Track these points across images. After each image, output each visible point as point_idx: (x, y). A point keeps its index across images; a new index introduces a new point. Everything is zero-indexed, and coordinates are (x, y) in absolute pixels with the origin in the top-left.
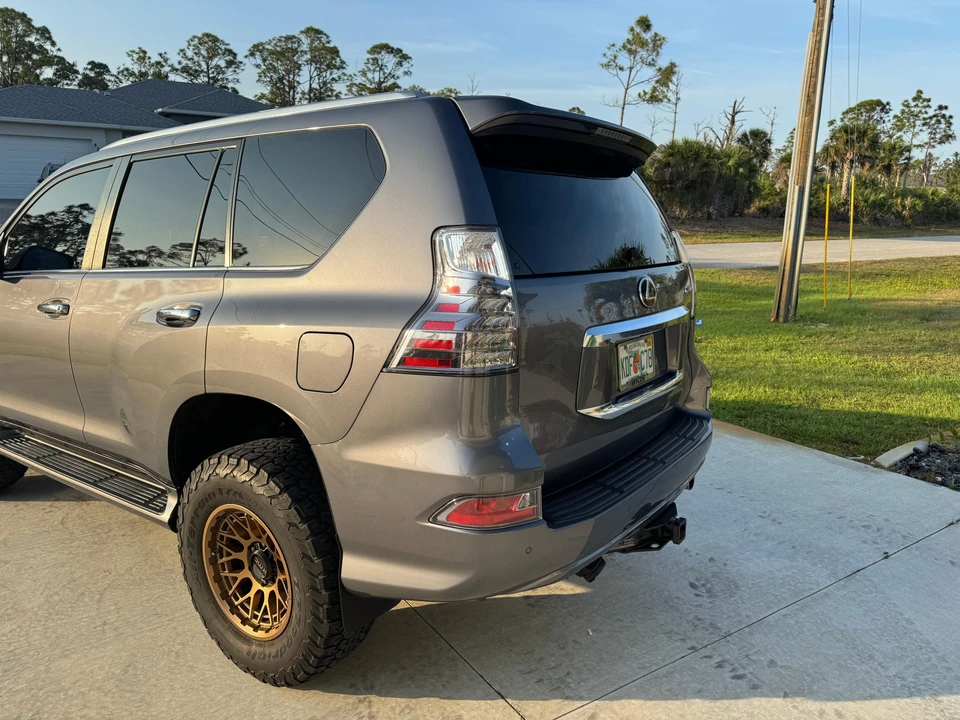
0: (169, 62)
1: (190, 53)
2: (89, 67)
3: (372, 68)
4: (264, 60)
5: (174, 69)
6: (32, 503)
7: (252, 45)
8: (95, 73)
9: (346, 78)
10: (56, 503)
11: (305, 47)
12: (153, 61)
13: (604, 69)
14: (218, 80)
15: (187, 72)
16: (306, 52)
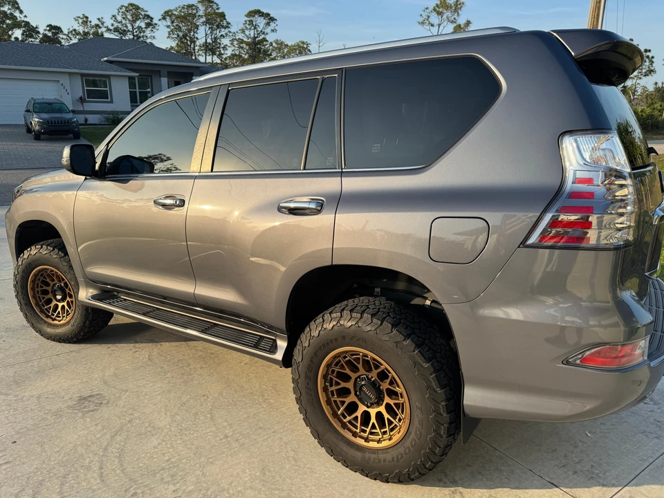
0: (105, 25)
1: (119, 18)
2: (48, 28)
3: (248, 27)
4: (173, 22)
5: (108, 30)
6: (120, 345)
7: (164, 11)
8: (52, 33)
9: (231, 34)
10: (137, 345)
11: (201, 13)
12: (93, 24)
13: (420, 26)
14: (140, 37)
15: (118, 31)
16: (202, 17)
